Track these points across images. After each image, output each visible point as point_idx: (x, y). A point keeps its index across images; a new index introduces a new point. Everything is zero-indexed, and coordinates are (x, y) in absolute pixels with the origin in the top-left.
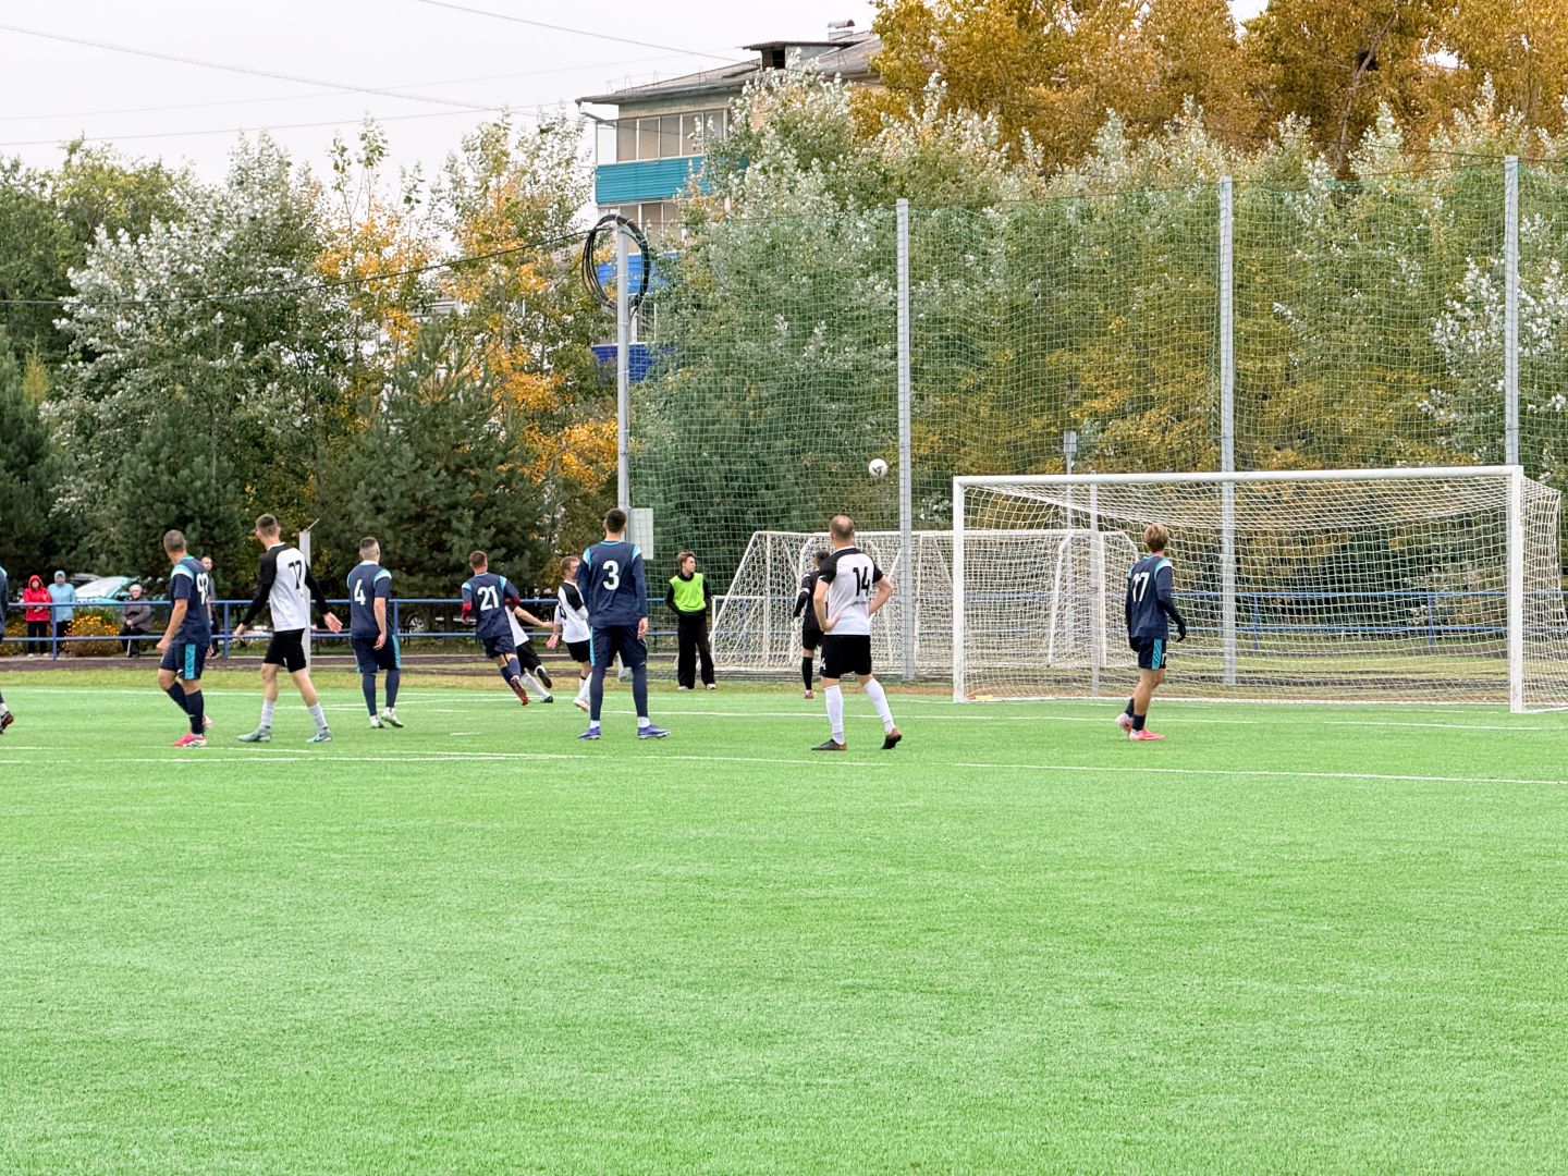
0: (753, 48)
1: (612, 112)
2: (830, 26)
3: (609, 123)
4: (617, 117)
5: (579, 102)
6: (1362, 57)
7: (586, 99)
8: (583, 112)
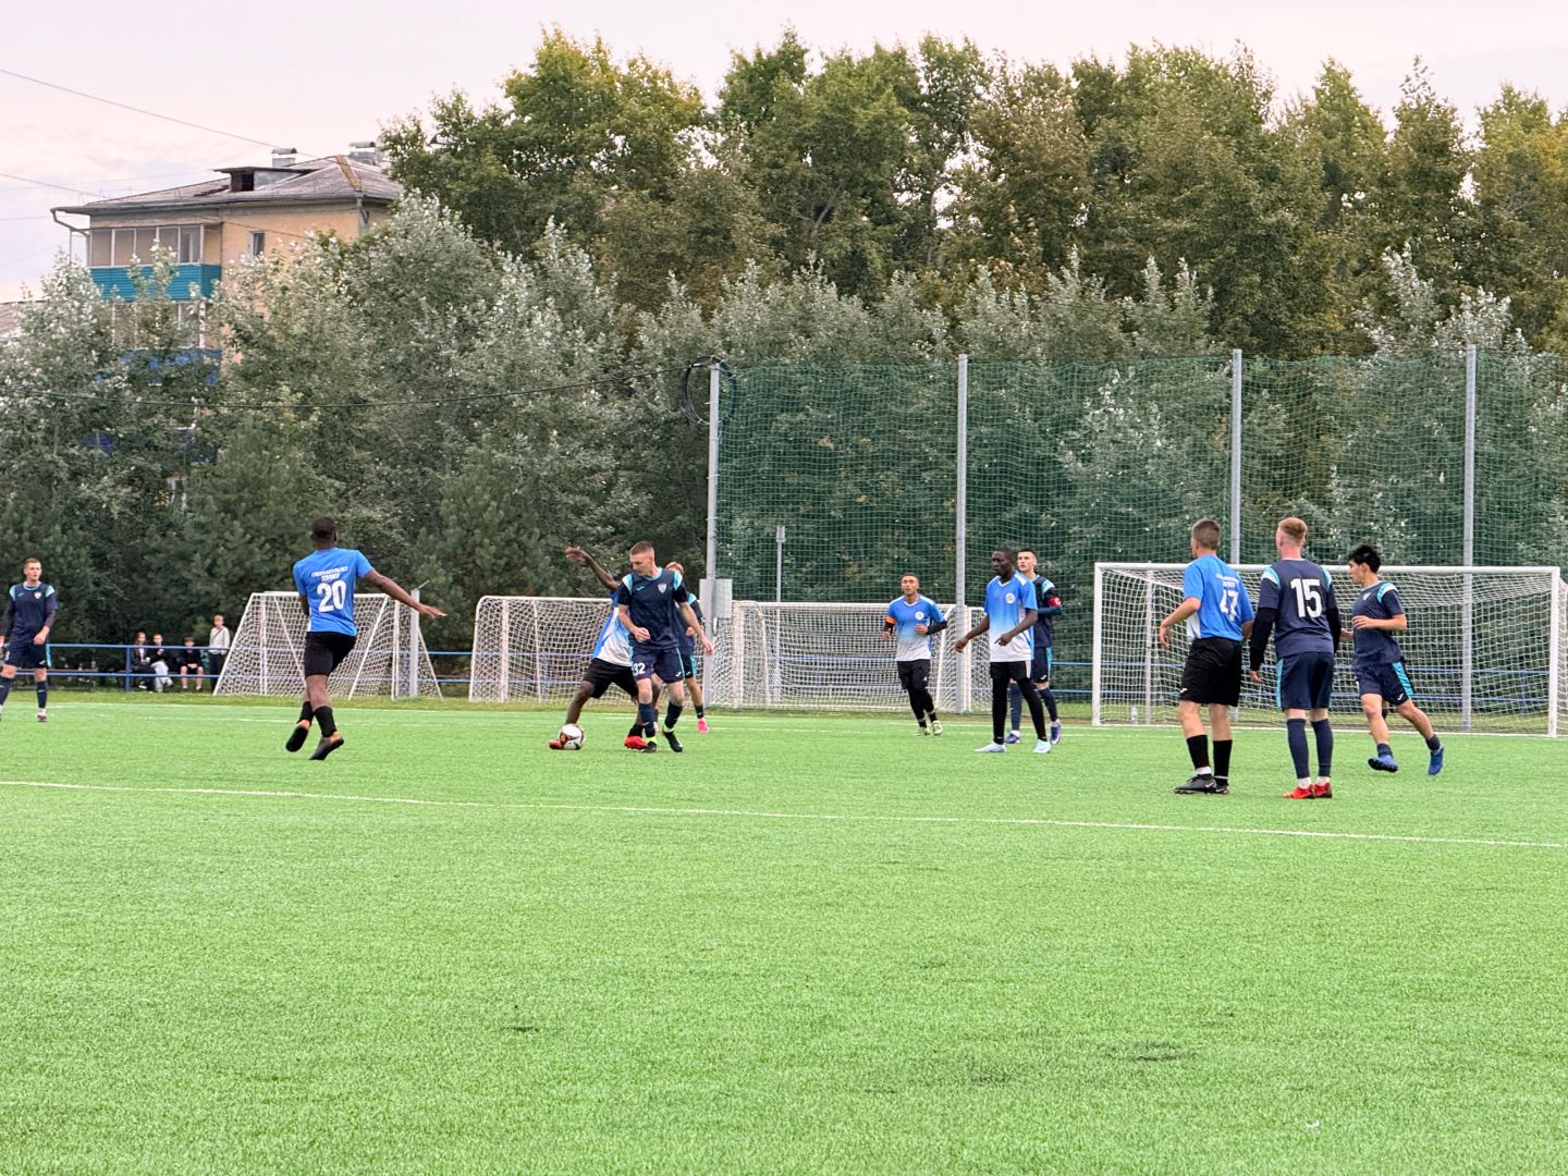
0: (224, 171)
1: (84, 222)
2: (274, 152)
3: (82, 231)
4: (87, 226)
5: (53, 211)
6: (819, 210)
7: (60, 209)
8: (56, 221)
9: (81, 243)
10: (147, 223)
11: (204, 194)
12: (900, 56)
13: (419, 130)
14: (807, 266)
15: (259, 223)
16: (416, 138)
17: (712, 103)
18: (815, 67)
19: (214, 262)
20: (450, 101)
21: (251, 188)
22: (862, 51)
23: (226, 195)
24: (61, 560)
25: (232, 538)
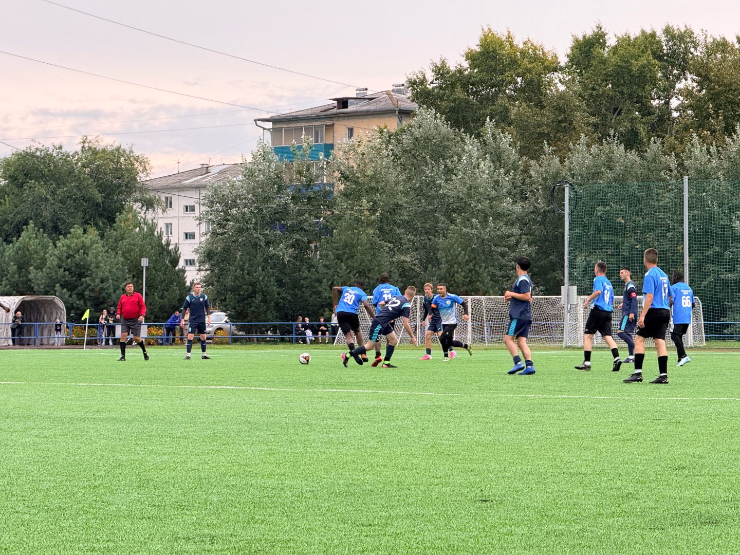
0: (334, 100)
2: (357, 90)
3: (268, 129)
4: (271, 127)
5: (255, 121)
7: (259, 120)
8: (257, 125)
9: (268, 135)
10: (299, 125)
11: (325, 111)
12: (653, 35)
13: (424, 78)
14: (610, 136)
15: (350, 123)
16: (423, 81)
17: (563, 61)
18: (611, 41)
19: (329, 142)
20: (439, 64)
21: (347, 107)
22: (635, 33)
23: (335, 111)
24: (262, 283)
25: (340, 271)
